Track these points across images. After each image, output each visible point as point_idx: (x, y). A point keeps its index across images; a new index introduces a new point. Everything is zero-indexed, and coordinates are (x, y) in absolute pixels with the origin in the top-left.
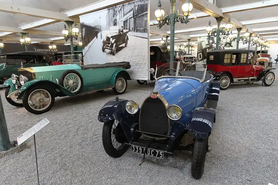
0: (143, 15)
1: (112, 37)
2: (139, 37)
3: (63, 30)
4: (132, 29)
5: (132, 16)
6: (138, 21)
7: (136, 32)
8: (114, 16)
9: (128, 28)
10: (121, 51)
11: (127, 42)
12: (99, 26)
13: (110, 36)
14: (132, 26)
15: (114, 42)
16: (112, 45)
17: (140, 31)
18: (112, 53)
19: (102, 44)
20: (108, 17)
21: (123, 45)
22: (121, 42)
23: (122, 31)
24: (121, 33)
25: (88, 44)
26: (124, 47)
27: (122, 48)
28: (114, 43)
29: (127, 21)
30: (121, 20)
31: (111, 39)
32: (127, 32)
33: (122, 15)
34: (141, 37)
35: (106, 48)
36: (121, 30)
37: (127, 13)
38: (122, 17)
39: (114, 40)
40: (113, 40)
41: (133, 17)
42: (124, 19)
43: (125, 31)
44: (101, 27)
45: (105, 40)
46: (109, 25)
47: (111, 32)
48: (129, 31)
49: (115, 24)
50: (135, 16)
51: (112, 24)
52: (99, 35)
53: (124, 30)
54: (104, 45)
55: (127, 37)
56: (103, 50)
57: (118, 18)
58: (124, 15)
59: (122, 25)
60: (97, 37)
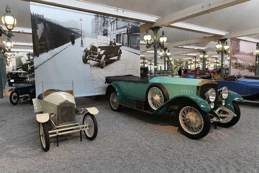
0: (137, 35)
1: (99, 47)
2: (132, 52)
4: (125, 44)
5: (126, 32)
6: (131, 39)
7: (130, 47)
8: (103, 25)
9: (122, 42)
10: (112, 64)
11: (120, 55)
12: (79, 30)
13: (97, 46)
14: (126, 41)
15: (104, 54)
16: (100, 57)
17: (133, 48)
18: (100, 66)
19: (83, 54)
20: (95, 24)
21: (116, 58)
22: (113, 54)
23: (115, 44)
24: (113, 45)
26: (117, 60)
27: (114, 61)
29: (120, 35)
30: (114, 32)
31: (99, 50)
32: (120, 46)
33: (115, 28)
34: (134, 53)
35: (90, 59)
36: (113, 42)
37: (121, 28)
38: (115, 30)
39: (103, 51)
40: (101, 50)
42: (118, 32)
43: (117, 44)
44: (81, 32)
45: (89, 49)
46: (96, 32)
47: (99, 41)
48: (123, 45)
49: (105, 34)
50: (129, 33)
51: (101, 33)
52: (78, 41)
53: (116, 43)
54: (86, 55)
55: (121, 50)
56: (85, 61)
57: (109, 29)
58: (117, 29)
59: (115, 38)
60: (73, 43)
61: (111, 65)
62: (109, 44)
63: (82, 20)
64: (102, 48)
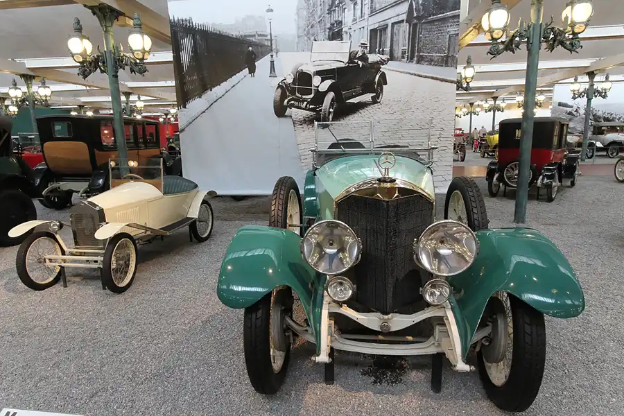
0: (444, 20)
1: (318, 73)
2: (426, 77)
3: (70, 37)
4: (400, 54)
5: (404, 17)
6: (423, 34)
7: (418, 62)
8: (330, 11)
9: (387, 49)
10: (356, 115)
11: (382, 90)
12: (266, 36)
13: (310, 69)
14: (402, 44)
15: (330, 89)
16: (320, 96)
17: (431, 62)
19: (274, 94)
20: (305, 13)
21: (367, 97)
22: (358, 89)
23: (364, 58)
24: (360, 62)
25: (209, 92)
26: (369, 104)
27: (362, 106)
28: (325, 93)
29: (383, 29)
30: (364, 24)
31: (316, 80)
32: (383, 62)
33: (367, 11)
34: (432, 78)
35: (292, 106)
36: (360, 54)
37: (384, 9)
38: (366, 17)
39: (328, 83)
40: (323, 80)
41: (409, 20)
42: (375, 22)
43: (373, 58)
44: (271, 40)
45: (290, 80)
46: (309, 34)
47: (315, 57)
48: (392, 58)
49: (336, 34)
50: (417, 18)
51: (323, 35)
52: (262, 64)
53: (369, 56)
54: (283, 96)
55: (383, 75)
56: (280, 111)
57: (348, 17)
58: (373, 12)
59: (366, 40)
60: (252, 71)
61: (350, 117)
62: (346, 60)
63: (272, 10)
64: (324, 74)
